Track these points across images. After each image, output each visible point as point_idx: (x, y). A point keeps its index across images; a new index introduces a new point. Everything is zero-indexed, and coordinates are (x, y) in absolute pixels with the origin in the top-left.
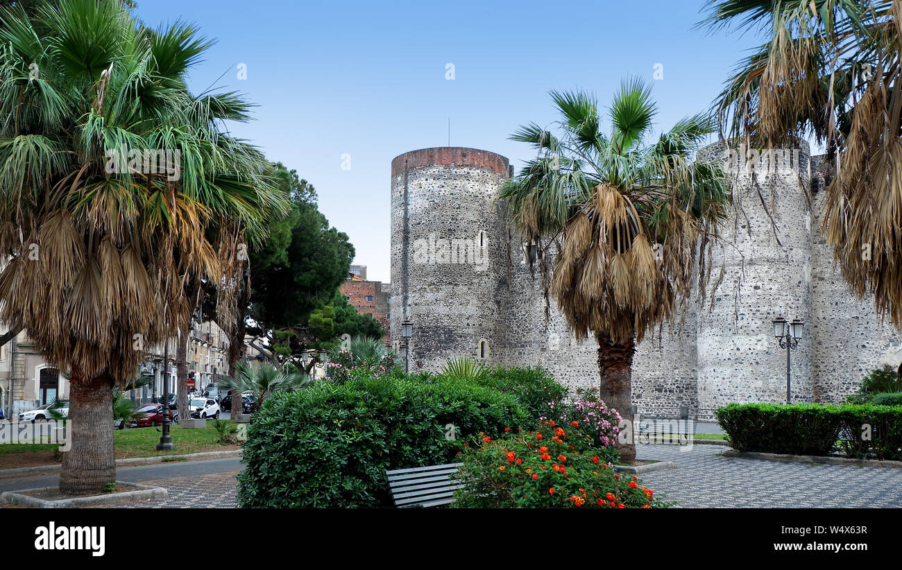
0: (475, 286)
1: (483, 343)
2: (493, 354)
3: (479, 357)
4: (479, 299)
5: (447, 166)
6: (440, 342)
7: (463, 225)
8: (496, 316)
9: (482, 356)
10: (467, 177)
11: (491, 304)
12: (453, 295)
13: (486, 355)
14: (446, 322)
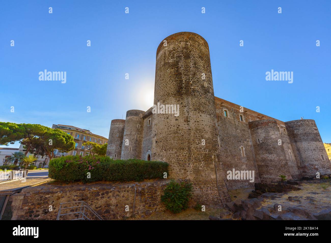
0: (115, 144)
1: (116, 155)
2: (118, 156)
3: (114, 157)
4: (116, 146)
5: (114, 123)
6: (108, 154)
7: (115, 132)
8: (119, 149)
9: (115, 157)
10: (117, 124)
11: (118, 147)
12: (111, 145)
13: (116, 157)
14: (110, 151)
